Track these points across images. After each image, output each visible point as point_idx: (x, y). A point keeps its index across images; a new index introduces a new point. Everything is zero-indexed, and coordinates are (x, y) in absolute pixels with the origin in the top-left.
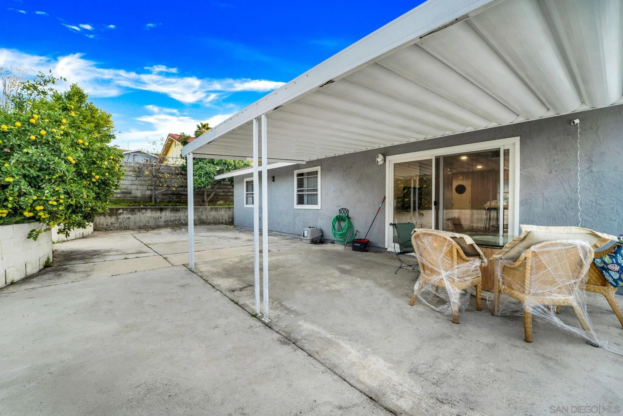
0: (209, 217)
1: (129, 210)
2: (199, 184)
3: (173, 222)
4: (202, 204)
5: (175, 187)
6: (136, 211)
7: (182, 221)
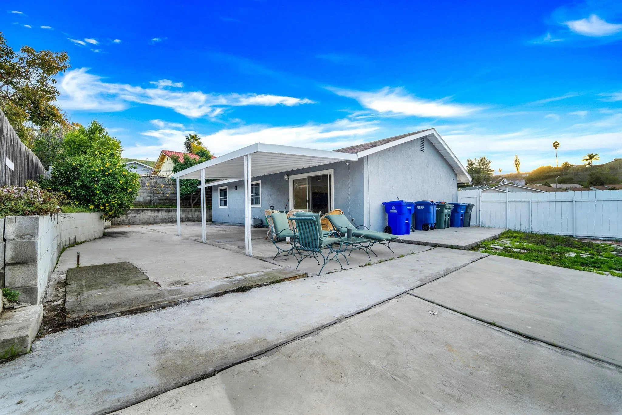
0: (194, 216)
1: (135, 211)
2: (186, 192)
3: (167, 220)
4: (189, 206)
5: (168, 194)
6: (140, 211)
7: (174, 219)
